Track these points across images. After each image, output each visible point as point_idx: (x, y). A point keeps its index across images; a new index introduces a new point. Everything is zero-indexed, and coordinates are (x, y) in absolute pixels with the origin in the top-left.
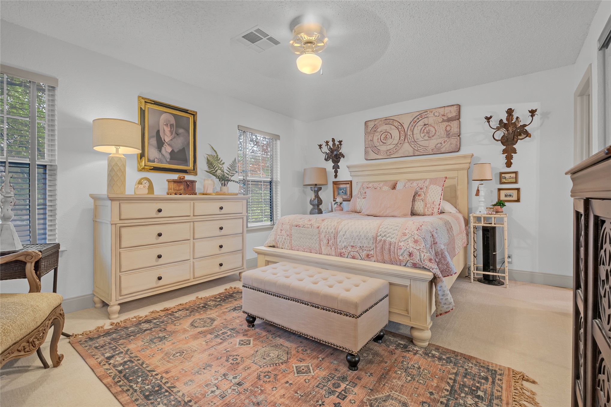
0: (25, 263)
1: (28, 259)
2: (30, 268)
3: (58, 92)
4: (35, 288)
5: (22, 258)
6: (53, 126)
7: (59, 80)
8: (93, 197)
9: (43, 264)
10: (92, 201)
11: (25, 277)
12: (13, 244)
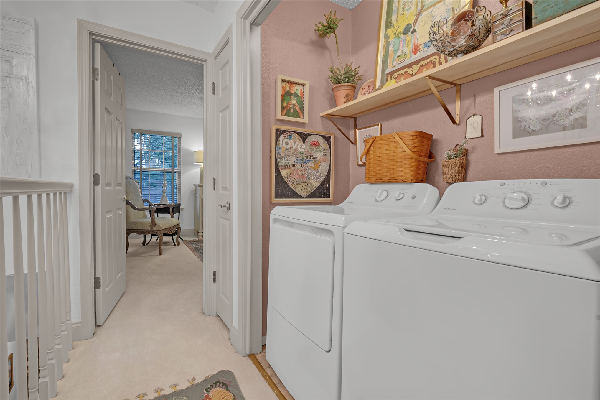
0: (169, 208)
1: (170, 207)
2: (171, 210)
3: (182, 139)
4: (172, 217)
5: (169, 206)
6: (180, 154)
7: (182, 134)
8: (194, 185)
9: (175, 210)
10: (194, 187)
11: (170, 213)
12: (166, 202)
